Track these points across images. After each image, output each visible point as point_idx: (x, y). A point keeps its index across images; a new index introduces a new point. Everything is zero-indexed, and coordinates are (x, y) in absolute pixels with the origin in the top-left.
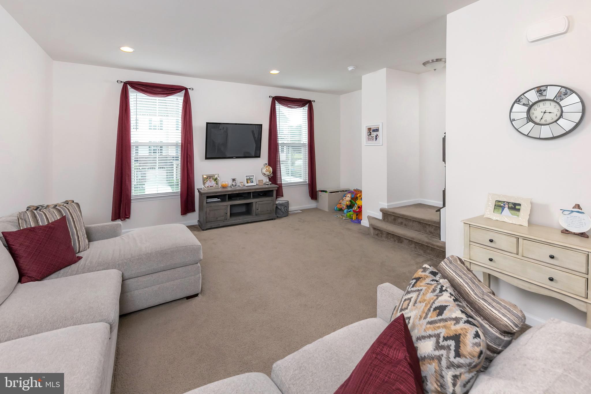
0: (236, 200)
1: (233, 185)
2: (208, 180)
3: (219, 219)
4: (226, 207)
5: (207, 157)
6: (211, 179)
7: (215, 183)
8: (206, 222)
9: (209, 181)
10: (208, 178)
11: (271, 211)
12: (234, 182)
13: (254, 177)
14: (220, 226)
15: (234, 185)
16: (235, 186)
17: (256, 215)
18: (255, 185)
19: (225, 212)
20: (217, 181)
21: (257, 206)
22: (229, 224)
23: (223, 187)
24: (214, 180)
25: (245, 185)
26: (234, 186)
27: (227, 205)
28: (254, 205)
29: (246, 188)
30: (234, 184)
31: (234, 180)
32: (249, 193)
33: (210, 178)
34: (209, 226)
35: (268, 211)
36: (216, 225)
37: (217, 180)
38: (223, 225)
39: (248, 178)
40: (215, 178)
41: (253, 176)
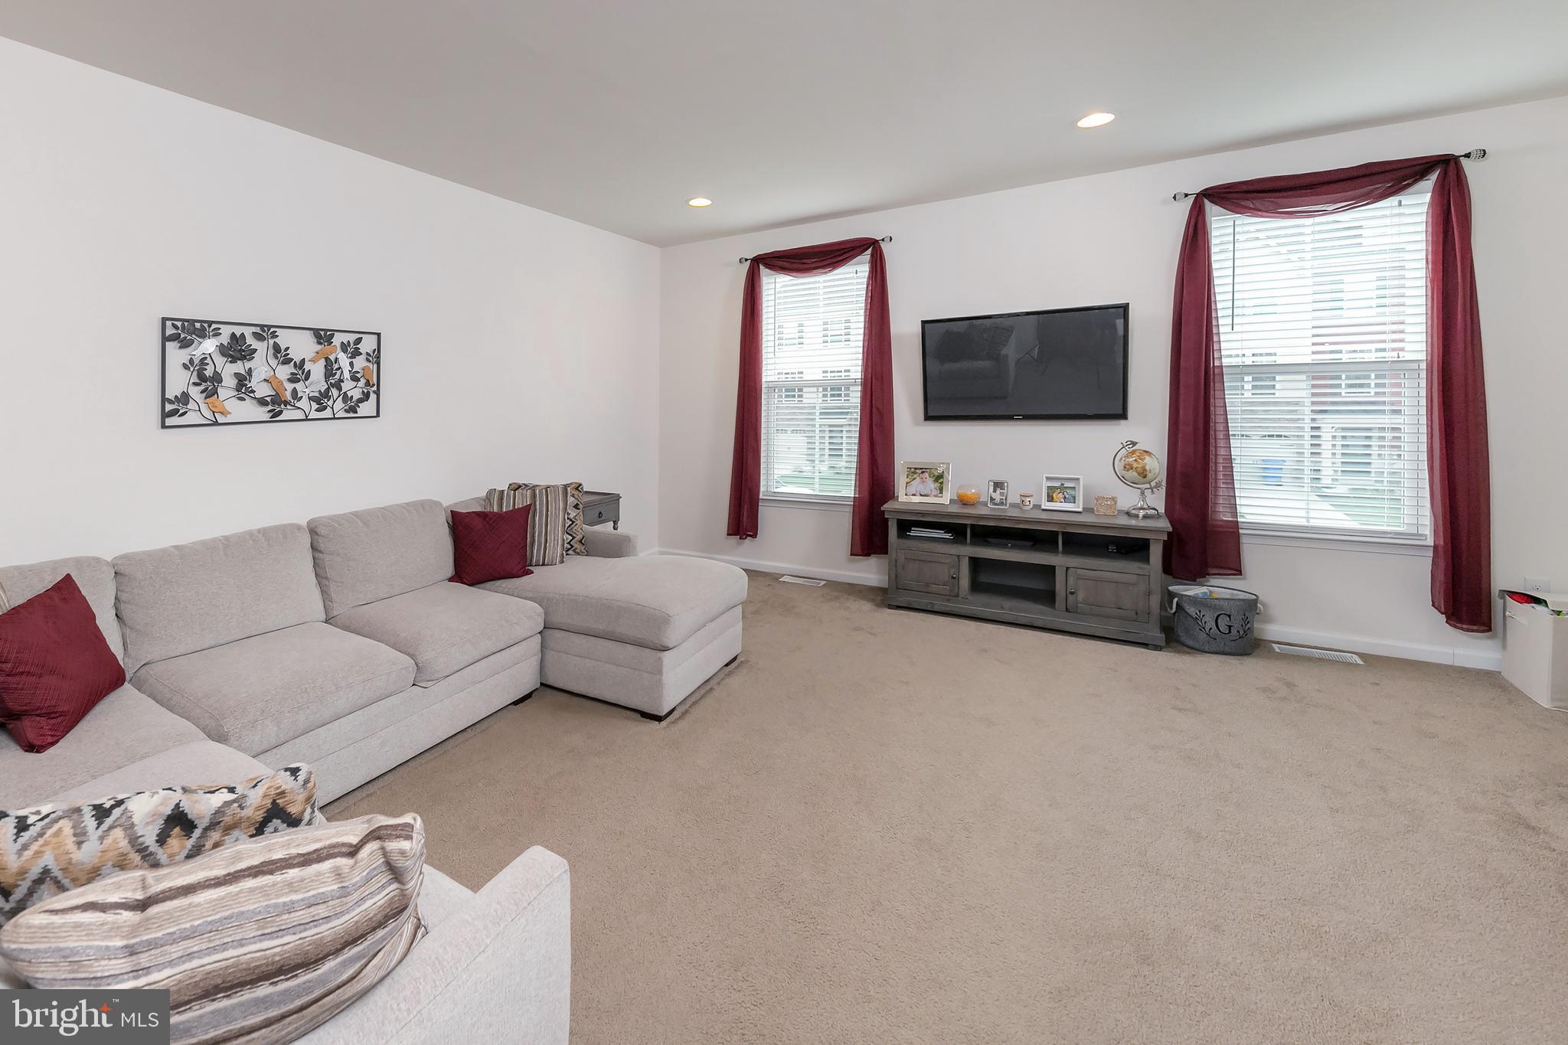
0: (1004, 546)
1: (992, 499)
2: (915, 476)
3: (934, 588)
4: (957, 559)
5: (930, 414)
6: (927, 475)
7: (936, 488)
8: (897, 588)
9: (918, 479)
10: (917, 471)
11: (1137, 614)
12: (999, 491)
13: (1079, 483)
14: (936, 608)
15: (998, 500)
16: (1002, 503)
17: (1067, 610)
18: (1080, 510)
19: (952, 573)
20: (942, 483)
21: (1071, 580)
22: (963, 612)
23: (963, 501)
24: (933, 479)
25: (1040, 506)
26: (996, 504)
27: (958, 556)
28: (1060, 575)
29: (1044, 516)
30: (997, 496)
31: (998, 485)
32: (1053, 535)
33: (922, 472)
34: (902, 600)
35: (1120, 611)
36: (924, 602)
37: (942, 480)
38: (943, 609)
39: (1057, 484)
40: (936, 474)
41: (1078, 479)
